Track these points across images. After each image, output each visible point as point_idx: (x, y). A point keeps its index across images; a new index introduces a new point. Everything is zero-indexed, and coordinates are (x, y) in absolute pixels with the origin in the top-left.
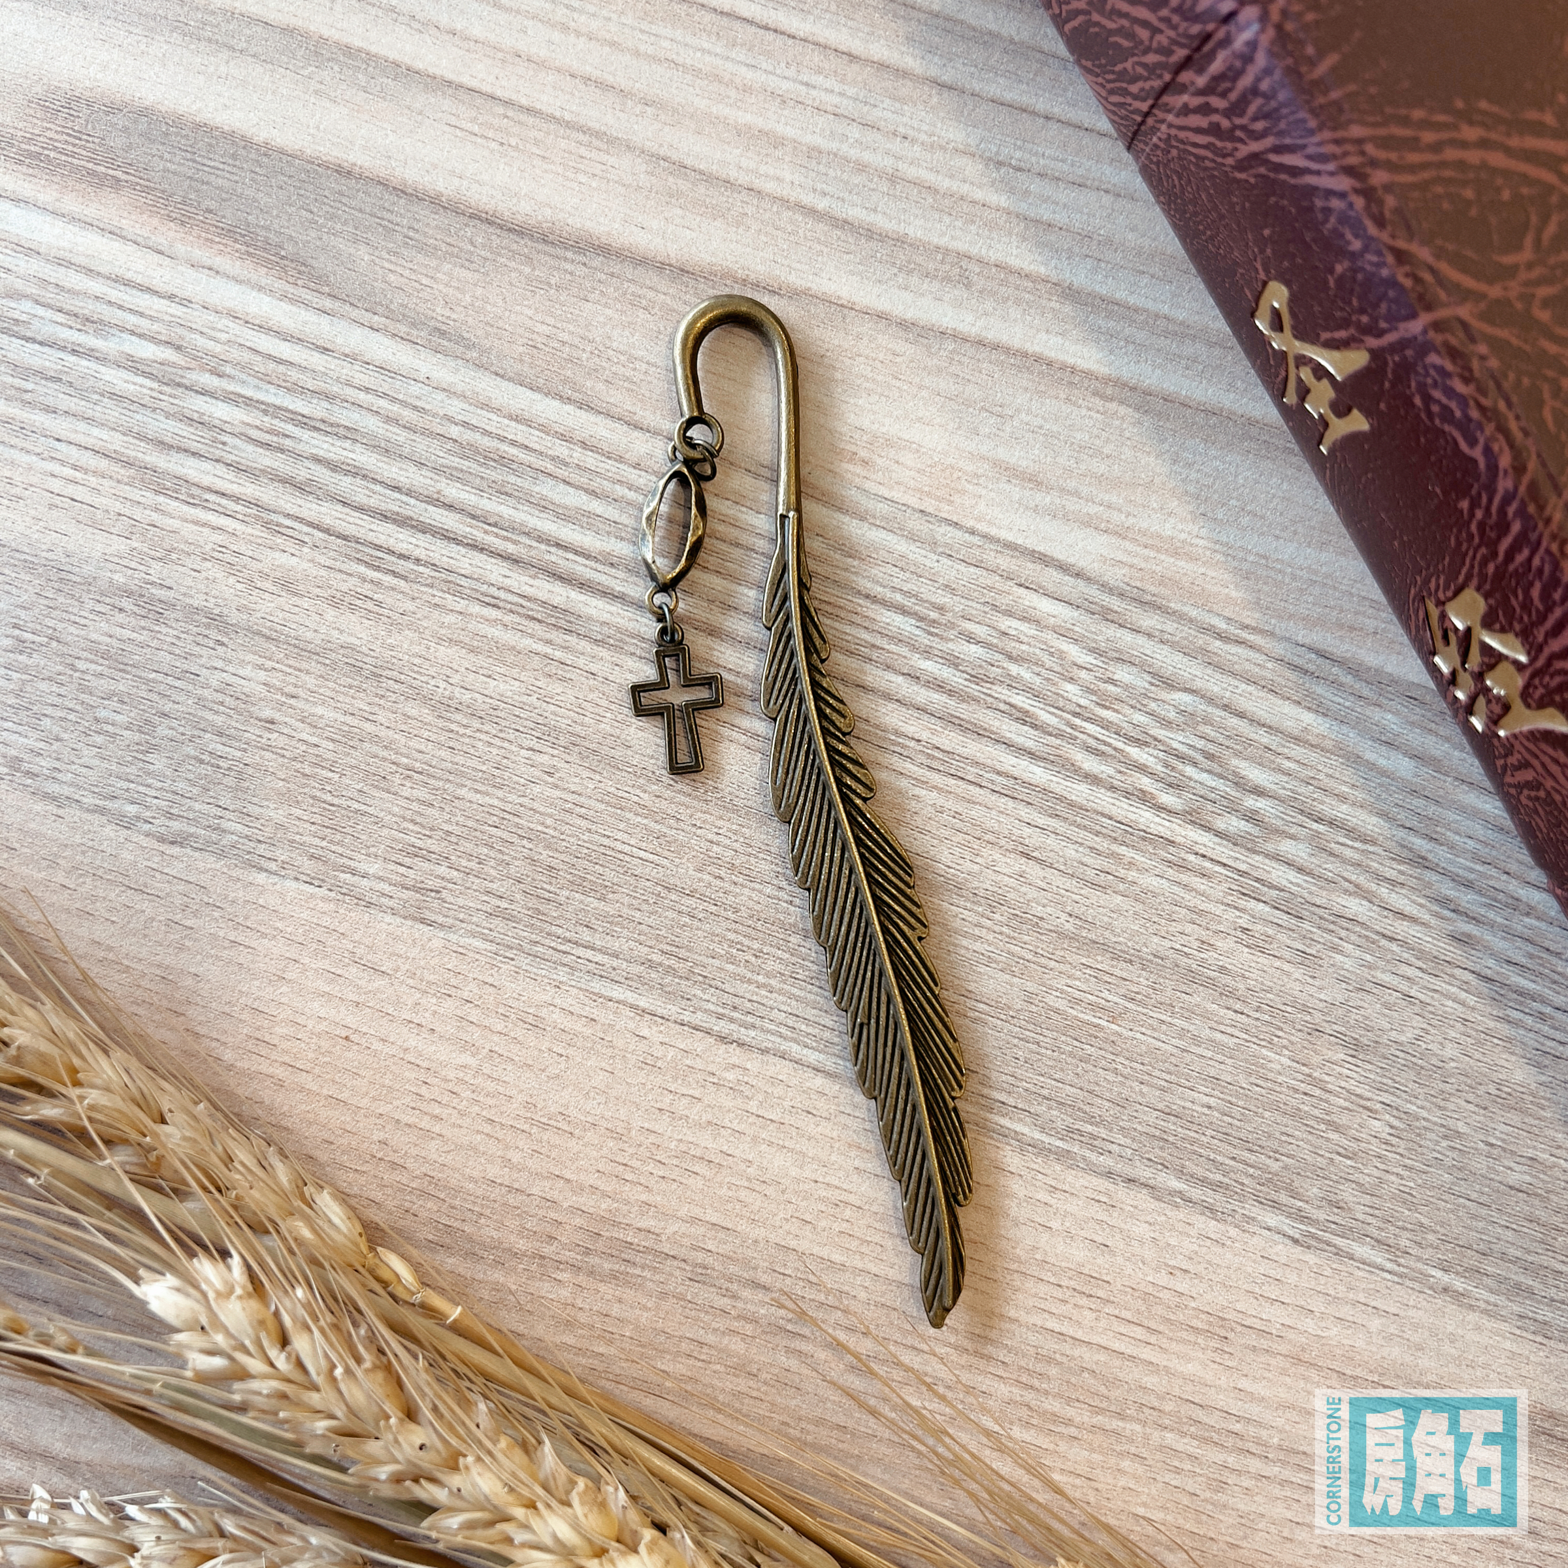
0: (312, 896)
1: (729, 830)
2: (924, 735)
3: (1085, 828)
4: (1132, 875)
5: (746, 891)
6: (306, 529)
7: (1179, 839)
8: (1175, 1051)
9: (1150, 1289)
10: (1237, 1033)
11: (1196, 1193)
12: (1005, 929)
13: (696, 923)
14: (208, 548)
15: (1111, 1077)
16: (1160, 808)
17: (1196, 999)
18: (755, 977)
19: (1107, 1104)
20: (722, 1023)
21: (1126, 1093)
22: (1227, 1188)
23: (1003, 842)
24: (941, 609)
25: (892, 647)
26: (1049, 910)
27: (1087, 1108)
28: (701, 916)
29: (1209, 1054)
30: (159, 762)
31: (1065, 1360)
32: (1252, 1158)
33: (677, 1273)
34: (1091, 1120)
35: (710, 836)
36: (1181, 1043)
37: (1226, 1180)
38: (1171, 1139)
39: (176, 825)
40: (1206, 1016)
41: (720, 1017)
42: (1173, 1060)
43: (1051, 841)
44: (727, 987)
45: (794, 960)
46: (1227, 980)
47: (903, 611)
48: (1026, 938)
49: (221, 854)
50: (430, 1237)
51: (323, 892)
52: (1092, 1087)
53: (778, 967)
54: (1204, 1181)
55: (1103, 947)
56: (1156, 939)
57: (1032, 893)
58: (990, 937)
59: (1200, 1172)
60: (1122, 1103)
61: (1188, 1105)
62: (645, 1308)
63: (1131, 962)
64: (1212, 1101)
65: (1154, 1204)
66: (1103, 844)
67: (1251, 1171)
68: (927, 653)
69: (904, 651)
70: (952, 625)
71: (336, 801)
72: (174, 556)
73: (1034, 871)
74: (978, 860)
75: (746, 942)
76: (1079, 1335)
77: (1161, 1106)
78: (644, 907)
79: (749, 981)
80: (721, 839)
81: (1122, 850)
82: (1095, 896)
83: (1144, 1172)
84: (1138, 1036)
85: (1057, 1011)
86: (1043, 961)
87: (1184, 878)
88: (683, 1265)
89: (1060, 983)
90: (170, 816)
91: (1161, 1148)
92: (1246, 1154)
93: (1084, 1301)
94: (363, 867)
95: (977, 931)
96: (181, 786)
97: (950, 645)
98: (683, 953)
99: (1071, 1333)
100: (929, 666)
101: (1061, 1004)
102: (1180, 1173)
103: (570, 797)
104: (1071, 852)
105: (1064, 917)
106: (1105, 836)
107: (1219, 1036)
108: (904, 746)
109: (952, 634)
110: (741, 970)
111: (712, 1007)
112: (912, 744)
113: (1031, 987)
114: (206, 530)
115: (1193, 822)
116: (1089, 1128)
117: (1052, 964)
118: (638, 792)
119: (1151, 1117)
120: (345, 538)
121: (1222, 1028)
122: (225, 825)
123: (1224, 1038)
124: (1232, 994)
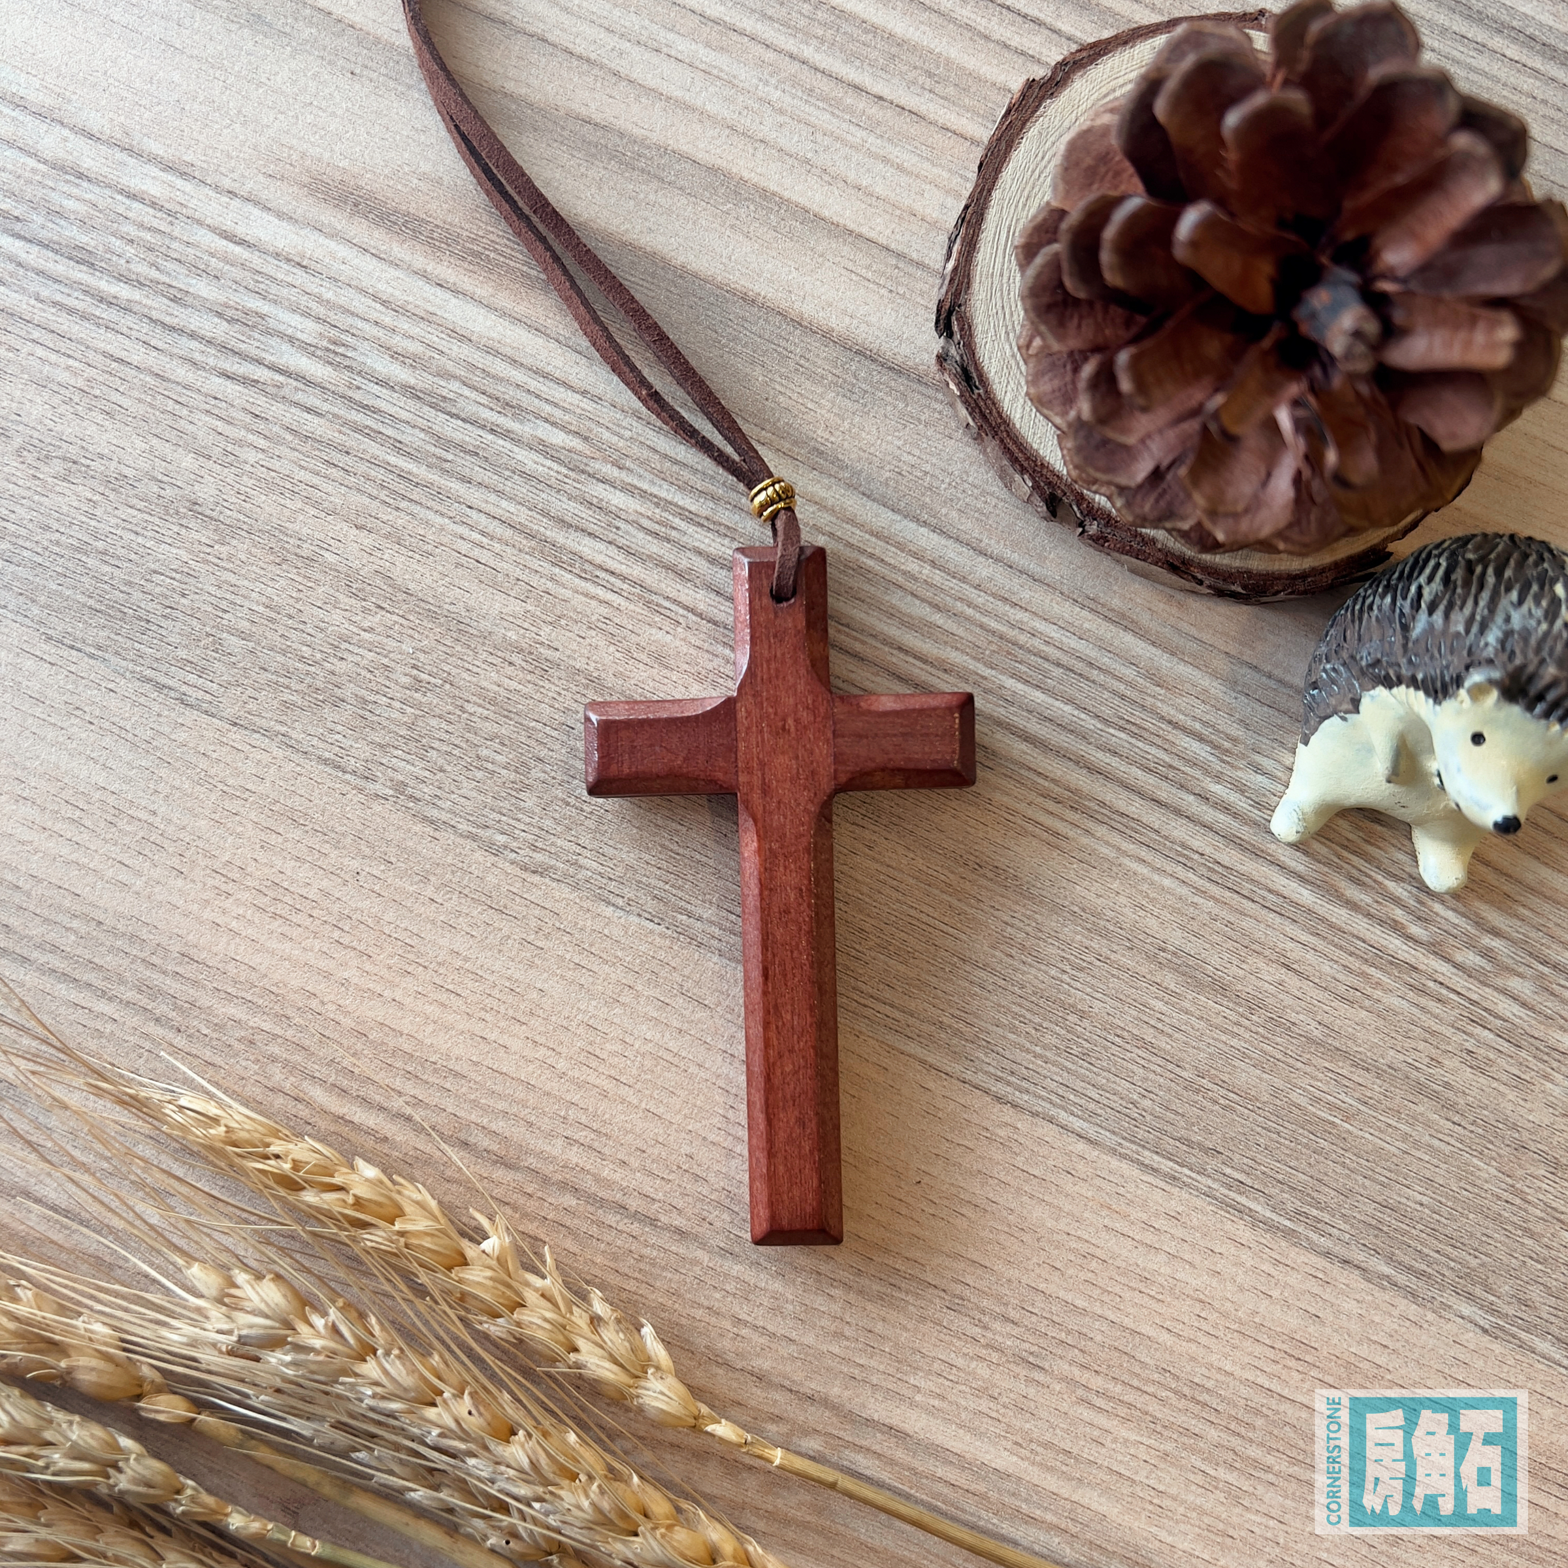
0: (652, 932)
1: (1024, 915)
2: (1208, 851)
3: (1341, 948)
4: (1378, 994)
5: (1033, 971)
6: (681, 611)
7: (1422, 967)
8: (1397, 1152)
9: (1352, 1360)
10: (1452, 1142)
11: (1402, 1279)
12: (1261, 1030)
13: (985, 993)
14: (594, 618)
15: (1339, 1169)
16: (1409, 938)
17: (1420, 1109)
18: (1033, 1048)
19: (1333, 1193)
20: (999, 1085)
21: (1350, 1184)
22: (1430, 1276)
23: (1267, 953)
24: (1234, 740)
25: (1187, 769)
26: (1301, 1017)
27: (1315, 1194)
28: (990, 988)
29: (1427, 1158)
30: (530, 801)
31: (1270, 1413)
32: (1454, 1253)
33: (937, 1301)
34: (1317, 1205)
35: (1006, 918)
36: (1403, 1146)
37: (1429, 1270)
38: (1385, 1229)
39: (539, 857)
40: (1428, 1125)
41: (998, 1079)
42: (1394, 1159)
43: (1310, 956)
44: (1007, 1054)
45: (1070, 1036)
46: (1450, 1094)
47: (1201, 739)
48: (1279, 1040)
49: (576, 887)
50: (722, 1245)
51: (662, 928)
52: (1321, 1176)
53: (1054, 1041)
54: (1410, 1269)
55: (1346, 1055)
56: (1392, 1052)
57: (1288, 1001)
58: (1247, 1035)
59: (1407, 1260)
60: (1347, 1193)
61: (1404, 1200)
62: (905, 1329)
63: (1368, 1070)
64: (1425, 1200)
65: (1364, 1285)
66: (1355, 964)
67: (1452, 1264)
68: (1218, 778)
69: (1198, 774)
70: (1243, 756)
71: (681, 851)
72: (563, 622)
73: (1292, 981)
74: (1244, 966)
75: (1028, 1015)
76: (1285, 1393)
77: (1379, 1199)
78: (941, 974)
79: (1028, 1051)
80: (1016, 922)
81: (1372, 971)
82: (1343, 1008)
83: (1359, 1256)
84: (1367, 1135)
85: (1298, 1107)
86: (1290, 1061)
87: (1423, 1001)
88: (942, 1294)
89: (1304, 1082)
90: (535, 848)
91: (1376, 1236)
92: (1449, 1249)
93: (1292, 1363)
94: (699, 911)
95: (1235, 1030)
96: (548, 823)
97: (1240, 774)
98: (970, 1019)
99: (1279, 1390)
100: (1217, 789)
101: (1303, 1101)
102: (1390, 1259)
103: (884, 869)
104: (1326, 968)
105: (1314, 1024)
106: (1358, 956)
107: (1436, 1143)
108: (1188, 858)
109: (1241, 764)
110: (1022, 1040)
111: (992, 1070)
112: (1196, 857)
113: (1278, 1083)
114: (594, 603)
115: (1435, 953)
116: (1315, 1212)
117: (1299, 1065)
118: (946, 872)
119: (1370, 1208)
120: (715, 623)
121: (1440, 1136)
122: (582, 861)
123: (1442, 1146)
124: (1452, 1107)
